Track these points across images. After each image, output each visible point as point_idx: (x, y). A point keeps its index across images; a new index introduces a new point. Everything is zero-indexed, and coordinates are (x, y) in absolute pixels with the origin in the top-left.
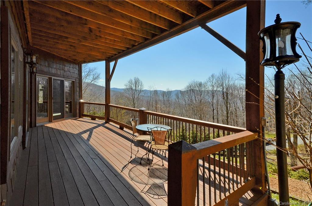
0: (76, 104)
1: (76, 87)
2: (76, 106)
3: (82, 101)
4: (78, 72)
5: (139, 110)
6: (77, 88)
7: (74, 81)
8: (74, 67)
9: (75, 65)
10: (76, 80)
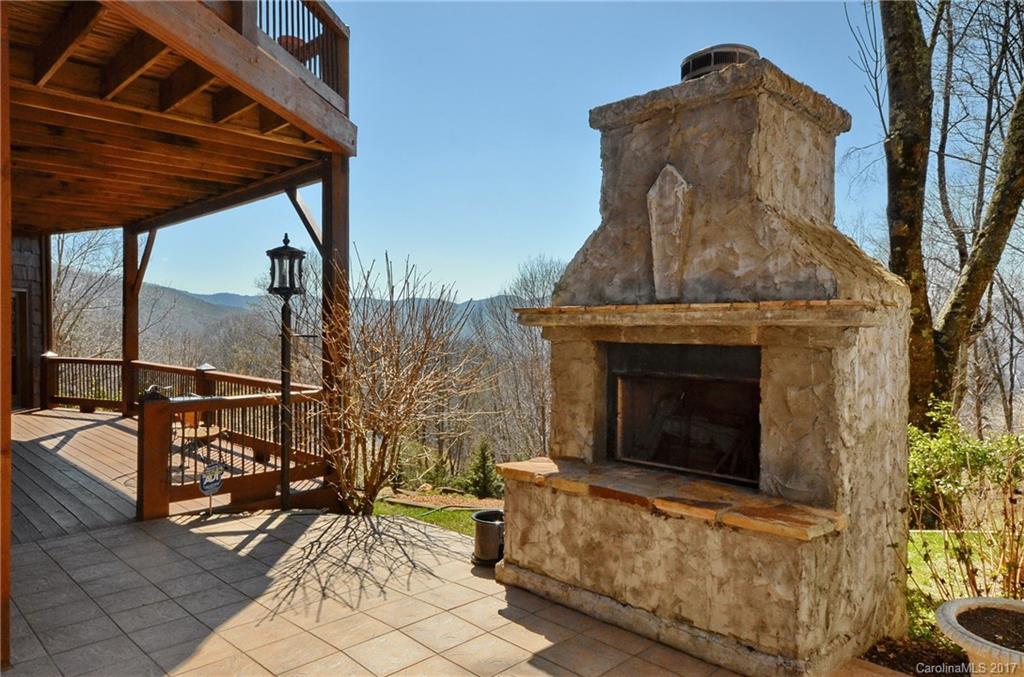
0: (31, 365)
1: (30, 309)
2: (32, 370)
3: (50, 354)
4: (38, 262)
5: (194, 369)
6: (34, 312)
7: (25, 293)
8: (24, 246)
9: (27, 239)
10: (30, 288)
